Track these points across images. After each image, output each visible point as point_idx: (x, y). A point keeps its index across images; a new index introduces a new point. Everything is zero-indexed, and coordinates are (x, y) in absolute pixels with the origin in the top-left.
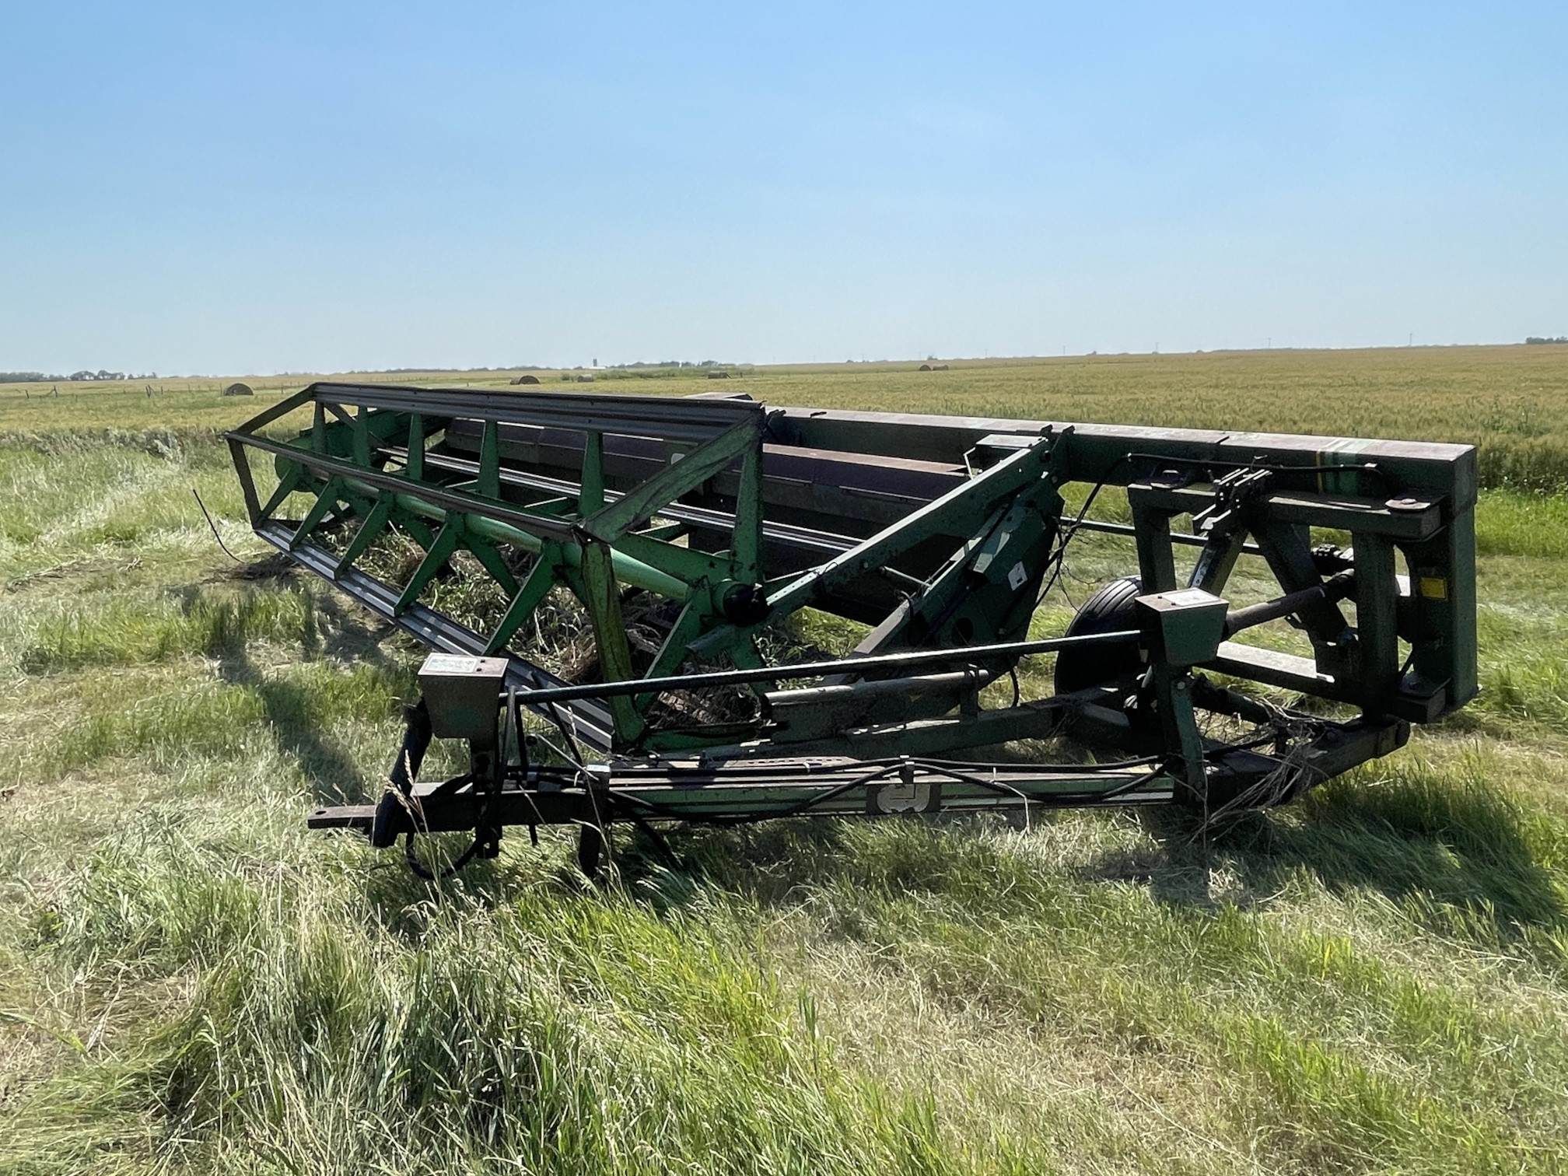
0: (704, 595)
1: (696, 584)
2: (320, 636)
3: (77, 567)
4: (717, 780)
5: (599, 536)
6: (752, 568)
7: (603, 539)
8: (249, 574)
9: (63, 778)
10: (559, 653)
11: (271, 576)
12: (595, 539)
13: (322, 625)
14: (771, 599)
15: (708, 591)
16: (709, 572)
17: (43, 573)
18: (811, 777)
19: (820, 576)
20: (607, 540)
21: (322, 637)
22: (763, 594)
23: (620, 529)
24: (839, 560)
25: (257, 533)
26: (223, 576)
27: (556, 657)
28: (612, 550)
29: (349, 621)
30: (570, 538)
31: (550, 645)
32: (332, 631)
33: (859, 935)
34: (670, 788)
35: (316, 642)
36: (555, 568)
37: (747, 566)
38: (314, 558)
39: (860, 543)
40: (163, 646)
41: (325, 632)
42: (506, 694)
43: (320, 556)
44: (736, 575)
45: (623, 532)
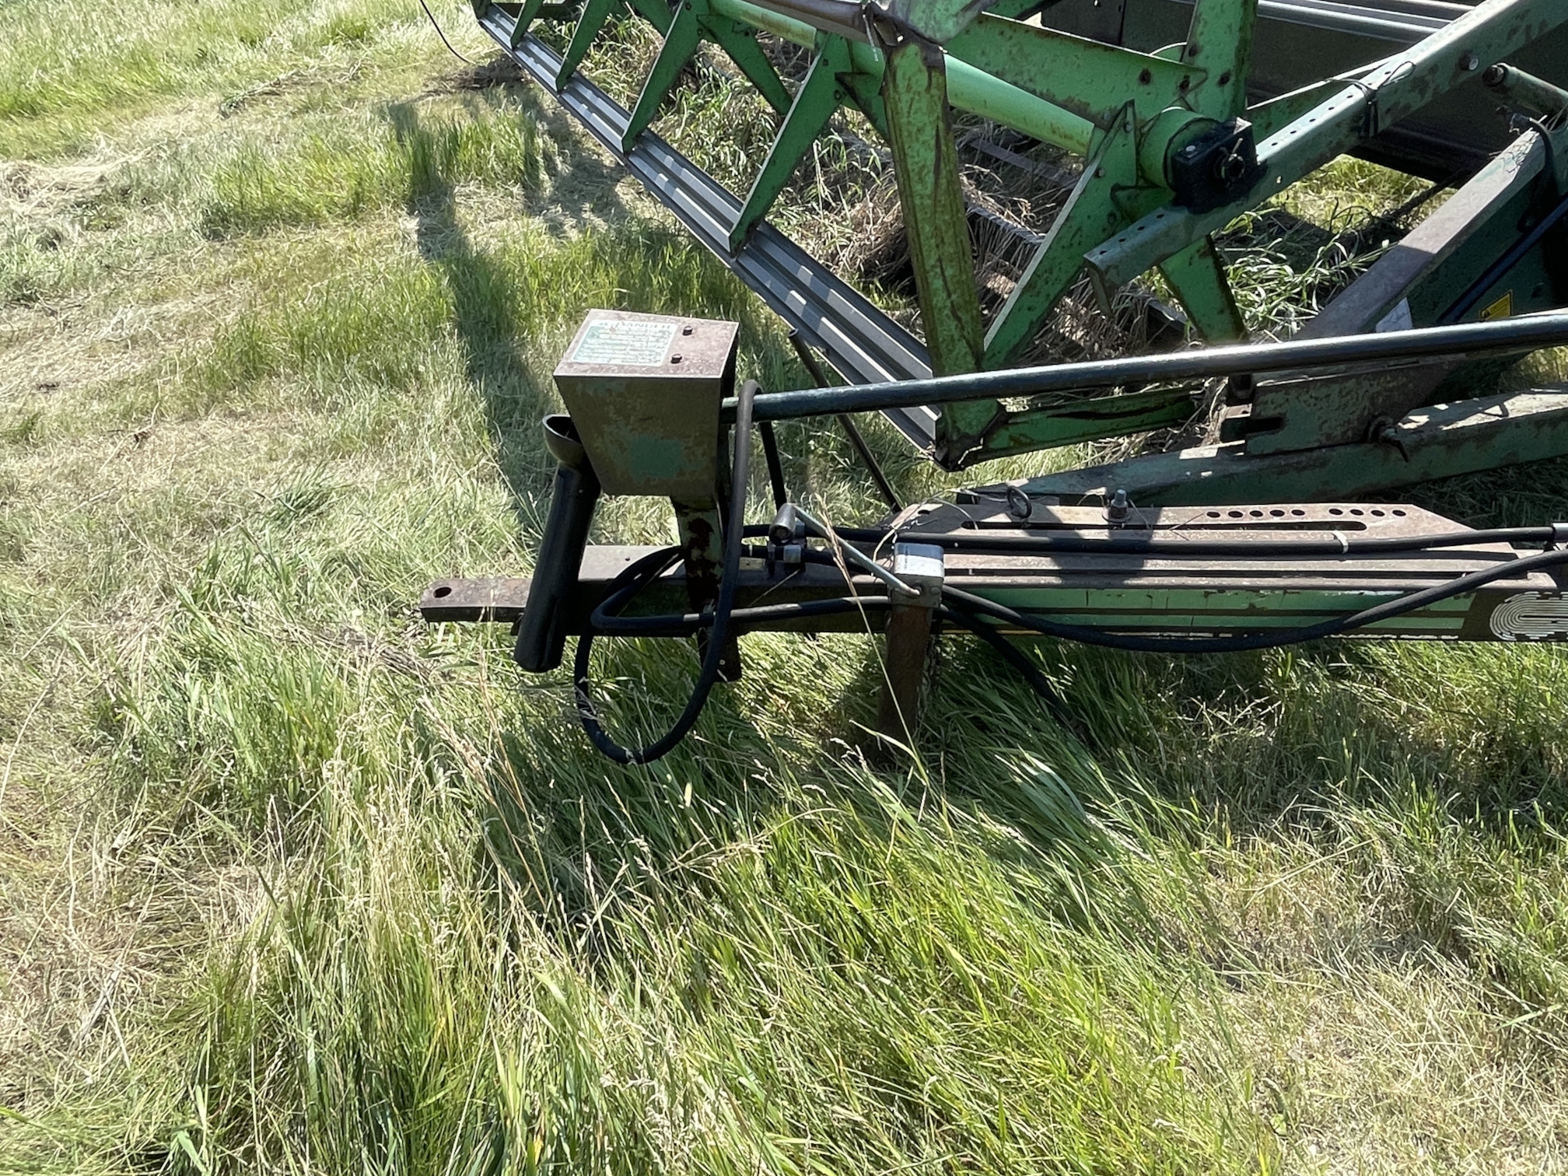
0: (1123, 146)
1: (1110, 123)
2: (544, 176)
3: (296, 78)
4: (1150, 565)
5: (920, 27)
6: (1223, 81)
7: (929, 34)
8: (476, 81)
9: (207, 413)
10: (848, 212)
11: (498, 84)
12: (913, 35)
13: (548, 157)
14: (1264, 150)
15: (1131, 136)
16: (1138, 92)
17: (259, 90)
18: (1350, 565)
19: (1372, 95)
20: (938, 36)
21: (547, 177)
22: (1250, 139)
23: (967, 8)
24: (1418, 54)
25: (482, 25)
26: (449, 86)
27: (844, 219)
28: (947, 58)
29: (584, 150)
30: (860, 35)
31: (836, 198)
32: (560, 167)
33: (1458, 947)
34: (1053, 580)
35: (538, 184)
36: (839, 78)
37: (1215, 74)
38: (538, 60)
39: (1462, 12)
40: (358, 197)
41: (551, 169)
42: (735, 399)
43: (543, 56)
44: (1190, 98)
45: (971, 14)
